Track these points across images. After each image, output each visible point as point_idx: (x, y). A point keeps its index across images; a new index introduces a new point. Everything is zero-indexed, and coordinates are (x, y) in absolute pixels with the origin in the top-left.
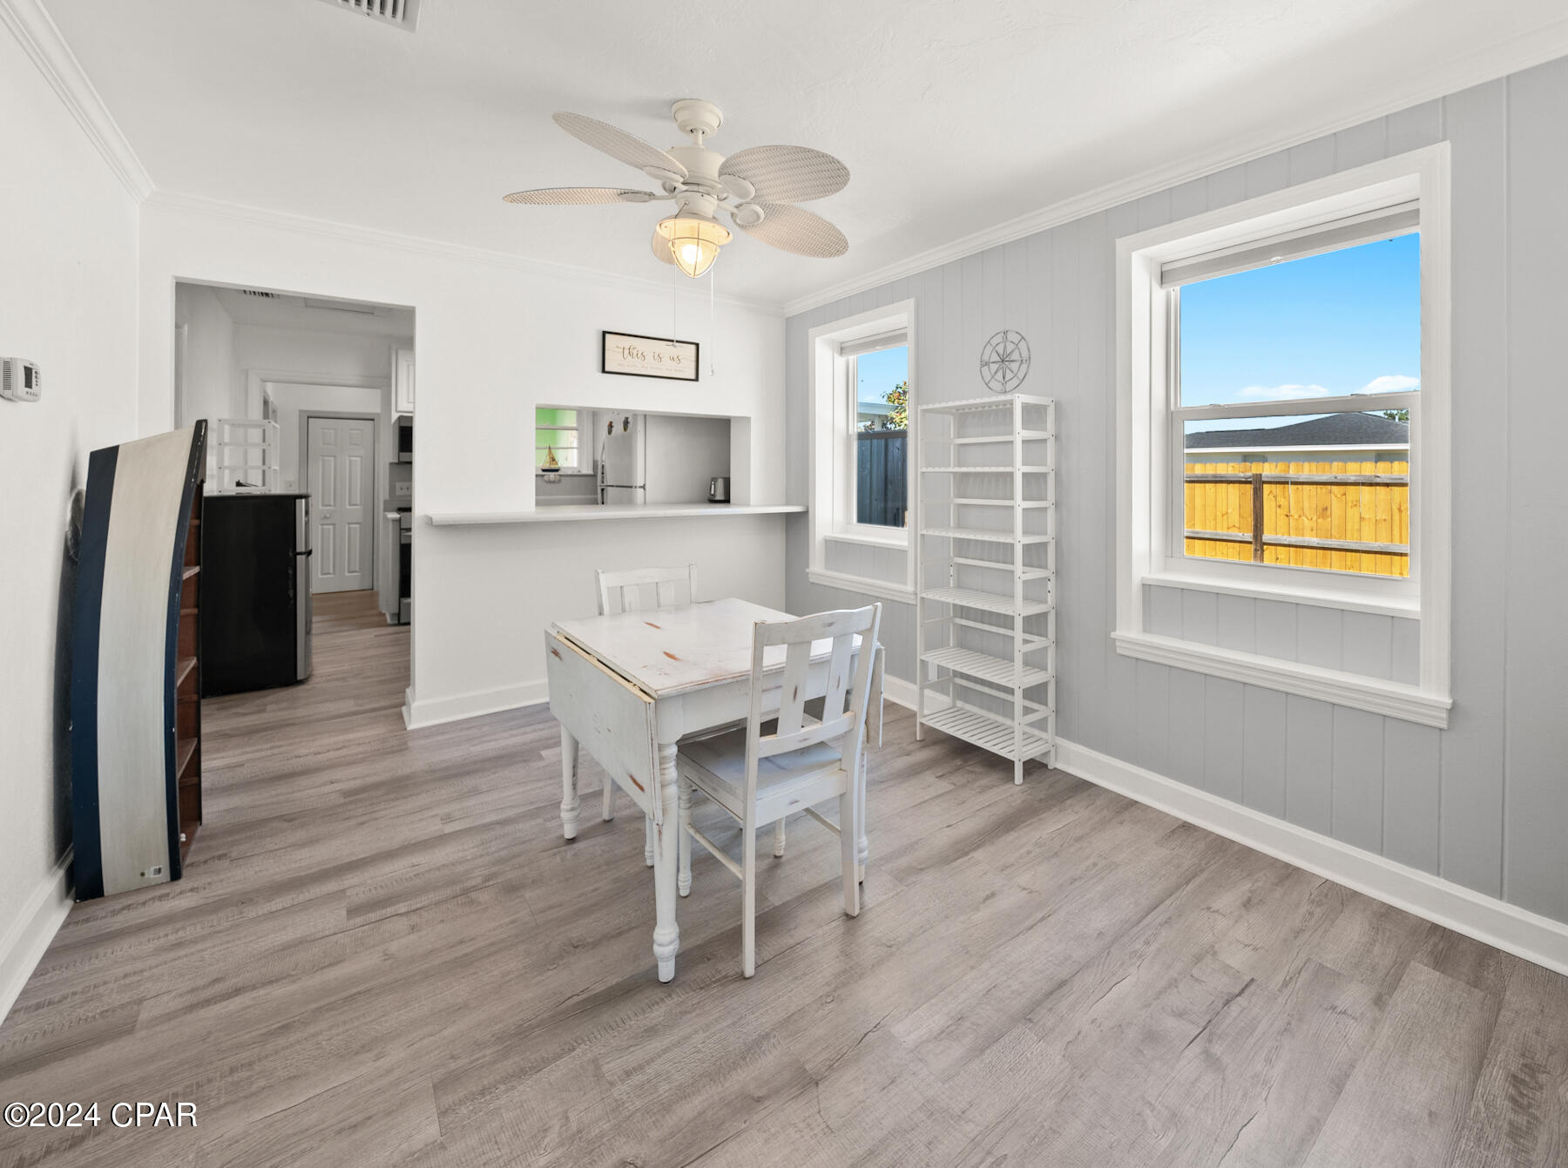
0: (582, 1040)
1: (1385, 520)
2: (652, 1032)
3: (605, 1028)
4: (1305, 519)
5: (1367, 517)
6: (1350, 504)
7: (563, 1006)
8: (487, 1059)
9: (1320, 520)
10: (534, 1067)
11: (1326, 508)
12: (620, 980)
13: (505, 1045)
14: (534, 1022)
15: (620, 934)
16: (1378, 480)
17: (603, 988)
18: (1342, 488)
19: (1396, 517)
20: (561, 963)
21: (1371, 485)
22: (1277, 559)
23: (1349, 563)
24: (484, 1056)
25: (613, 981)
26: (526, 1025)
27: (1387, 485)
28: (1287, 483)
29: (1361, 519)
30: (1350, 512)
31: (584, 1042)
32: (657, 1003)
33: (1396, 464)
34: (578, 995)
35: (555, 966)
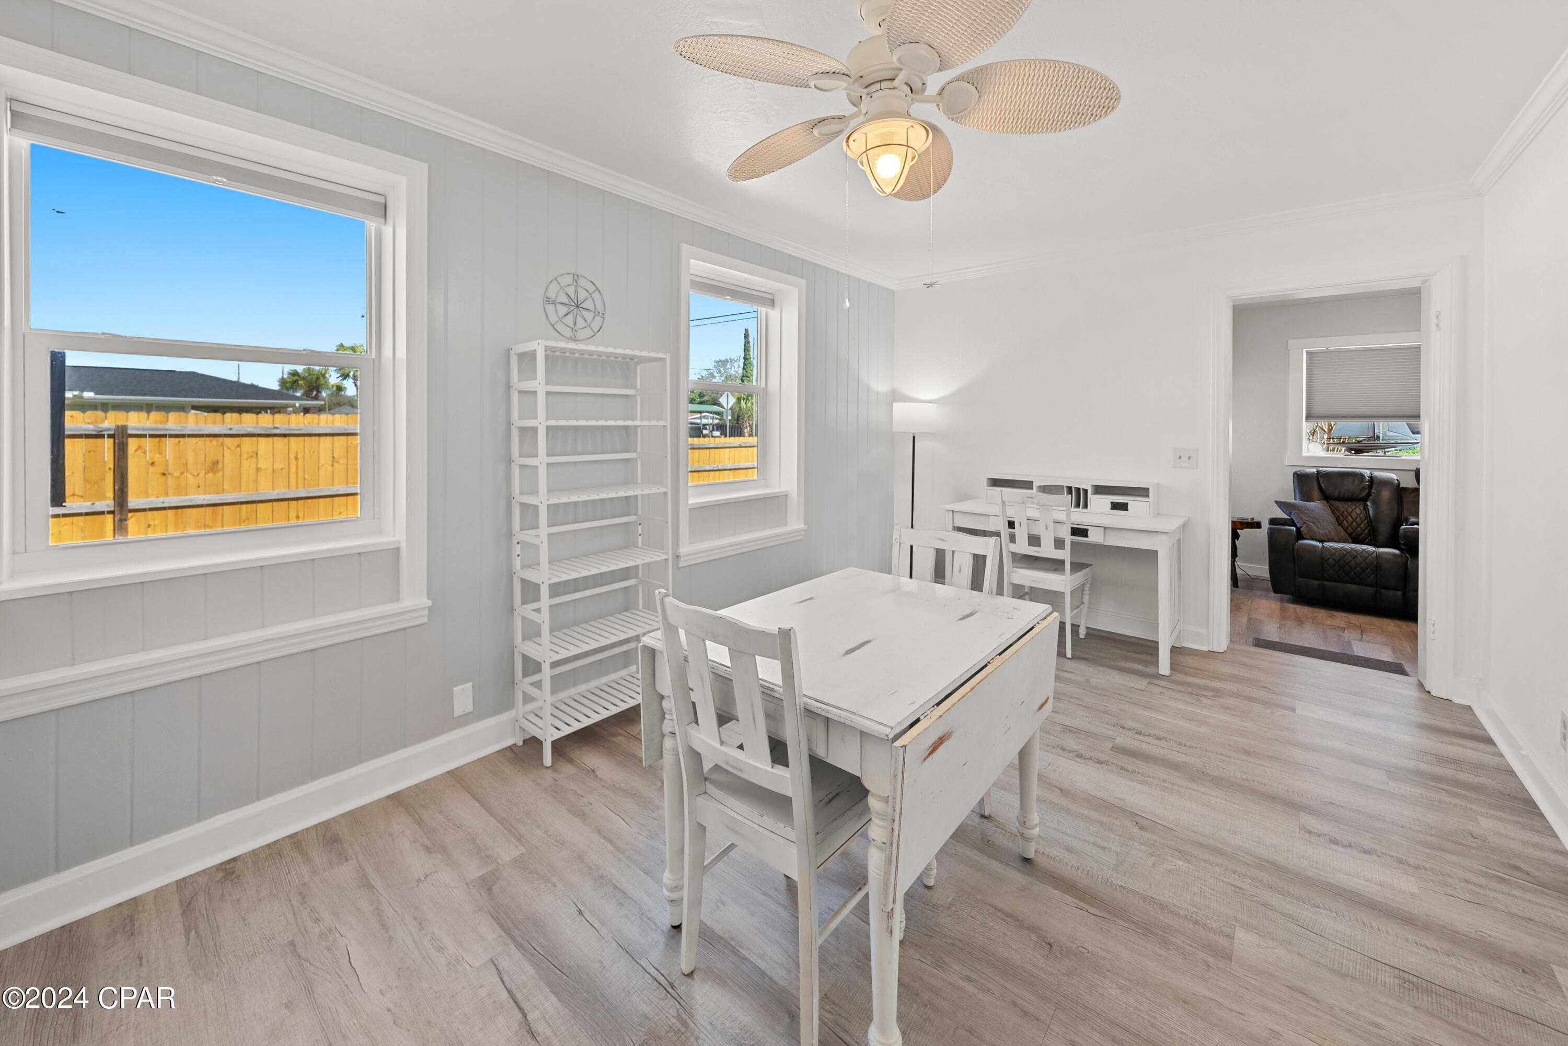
0: (1111, 885)
1: (282, 469)
2: (1070, 850)
3: (1092, 877)
4: (189, 475)
5: (263, 467)
6: (245, 456)
7: (1103, 915)
8: (1182, 939)
9: (210, 475)
10: (1154, 902)
11: (217, 462)
12: (1051, 889)
13: (1165, 935)
14: (1132, 927)
15: (1009, 915)
16: (277, 431)
17: (1067, 896)
18: (237, 440)
19: (293, 465)
20: (1074, 946)
21: (268, 436)
22: (149, 526)
23: (244, 515)
24: (1183, 942)
25: (1055, 893)
26: (1139, 931)
27: (285, 435)
28: (164, 436)
29: (258, 470)
30: (245, 464)
31: (1111, 883)
32: (1048, 855)
33: (277, 416)
34: (1087, 911)
35: (1081, 949)
